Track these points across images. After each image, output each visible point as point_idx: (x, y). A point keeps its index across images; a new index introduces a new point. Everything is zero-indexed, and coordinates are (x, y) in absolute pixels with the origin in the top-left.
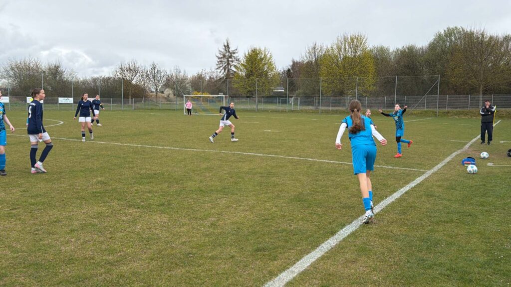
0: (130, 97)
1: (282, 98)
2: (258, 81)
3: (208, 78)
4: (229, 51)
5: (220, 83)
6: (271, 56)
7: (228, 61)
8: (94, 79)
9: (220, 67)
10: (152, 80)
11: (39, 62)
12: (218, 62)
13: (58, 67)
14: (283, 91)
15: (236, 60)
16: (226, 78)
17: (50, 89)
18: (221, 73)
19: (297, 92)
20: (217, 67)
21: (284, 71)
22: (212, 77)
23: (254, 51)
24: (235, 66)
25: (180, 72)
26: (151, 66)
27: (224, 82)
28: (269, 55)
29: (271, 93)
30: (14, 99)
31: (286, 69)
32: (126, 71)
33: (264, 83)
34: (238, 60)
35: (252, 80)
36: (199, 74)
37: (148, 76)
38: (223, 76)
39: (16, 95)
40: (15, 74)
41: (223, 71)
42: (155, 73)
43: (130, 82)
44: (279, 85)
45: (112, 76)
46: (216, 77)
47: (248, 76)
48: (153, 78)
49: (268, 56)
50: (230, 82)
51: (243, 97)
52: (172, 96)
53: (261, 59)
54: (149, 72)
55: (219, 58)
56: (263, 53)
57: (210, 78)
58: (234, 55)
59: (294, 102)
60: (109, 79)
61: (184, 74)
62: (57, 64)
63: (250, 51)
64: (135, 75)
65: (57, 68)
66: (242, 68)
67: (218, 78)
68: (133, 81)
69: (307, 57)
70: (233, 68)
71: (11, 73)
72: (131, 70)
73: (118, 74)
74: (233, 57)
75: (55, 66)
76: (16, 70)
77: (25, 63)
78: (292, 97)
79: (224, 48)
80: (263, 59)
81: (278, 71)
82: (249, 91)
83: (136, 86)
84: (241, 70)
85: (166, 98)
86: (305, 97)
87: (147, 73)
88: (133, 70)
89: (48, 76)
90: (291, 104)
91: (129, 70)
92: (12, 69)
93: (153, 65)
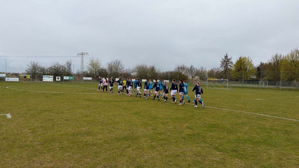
4: (227, 59)
5: (222, 73)
7: (227, 63)
8: (167, 72)
9: (222, 66)
11: (147, 65)
12: (221, 64)
14: (256, 78)
16: (225, 72)
20: (220, 66)
23: (240, 58)
25: (203, 69)
31: (257, 67)
34: (232, 63)
36: (212, 70)
37: (189, 71)
38: (223, 70)
41: (224, 68)
42: (192, 70)
43: (181, 73)
44: (253, 75)
45: (174, 71)
46: (220, 71)
47: (236, 70)
48: (191, 72)
51: (234, 80)
52: (199, 79)
54: (189, 69)
55: (222, 62)
57: (217, 71)
58: (230, 61)
59: (264, 83)
61: (205, 70)
62: (153, 66)
63: (238, 59)
64: (184, 71)
65: (153, 68)
68: (183, 73)
69: (272, 61)
70: (229, 67)
71: (137, 70)
73: (177, 70)
74: (229, 61)
76: (138, 68)
77: (142, 66)
78: (260, 81)
79: (225, 57)
83: (184, 75)
84: (233, 67)
88: (183, 68)
89: (150, 71)
90: (260, 84)
91: (181, 68)
92: (137, 68)
93: (191, 66)
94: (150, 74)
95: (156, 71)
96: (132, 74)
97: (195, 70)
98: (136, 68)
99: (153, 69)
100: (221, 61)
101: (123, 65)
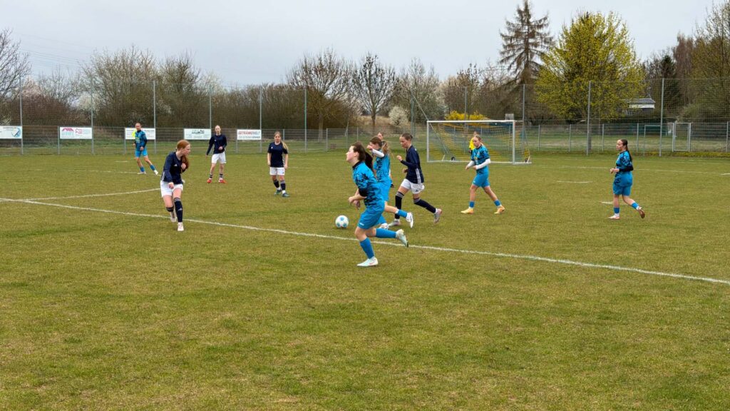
0: (321, 125)
1: (649, 124)
2: (593, 86)
3: (481, 81)
4: (528, 23)
5: (507, 91)
6: (623, 30)
7: (527, 44)
8: (252, 91)
9: (508, 58)
10: (366, 88)
11: (150, 57)
12: (505, 47)
13: (185, 67)
14: (653, 106)
15: (545, 42)
16: (522, 82)
17: (169, 111)
18: (512, 71)
19: (686, 109)
20: (501, 58)
21: (656, 61)
22: (490, 79)
23: (585, 20)
24: (542, 55)
25: (422, 71)
26: (363, 60)
27: (517, 89)
28: (621, 27)
29: (625, 113)
30: (103, 132)
31: (660, 58)
32: (313, 72)
33: (607, 90)
34: (549, 41)
35: (578, 85)
36: (462, 75)
37: (356, 81)
38: (514, 76)
39: (108, 125)
40: (105, 83)
41: (515, 65)
42: (370, 75)
43: (321, 94)
44: (643, 94)
45: (286, 83)
46: (500, 81)
47: (570, 76)
48: (368, 86)
49: (619, 31)
50: (529, 90)
51: (559, 123)
52: (405, 122)
53: (602, 38)
54: (359, 73)
55: (506, 38)
56: (607, 24)
57: (487, 80)
58: (540, 31)
59: (677, 131)
60: (281, 88)
61: (432, 76)
62: (184, 62)
63: (576, 21)
64: (332, 81)
65: (183, 69)
66: (557, 58)
67: (504, 82)
68: (328, 92)
69: (710, 31)
70: (538, 60)
71: (99, 80)
72: (325, 70)
73: (299, 78)
74: (538, 34)
75: (180, 66)
76: (108, 74)
77: (123, 61)
78: (673, 120)
79: (518, 15)
80: (604, 37)
81: (642, 62)
82: (572, 110)
83: (333, 103)
84: (555, 63)
85: (392, 127)
86: (705, 121)
87: (354, 76)
88: (327, 70)
89: (166, 86)
90: (670, 136)
91: (320, 69)
92: (101, 73)
93: (368, 59)
94: (170, 102)
95: (199, 83)
96: (76, 103)
97: (386, 77)
98: (94, 72)
99: (180, 76)
100: (503, 36)
101: (21, 58)
